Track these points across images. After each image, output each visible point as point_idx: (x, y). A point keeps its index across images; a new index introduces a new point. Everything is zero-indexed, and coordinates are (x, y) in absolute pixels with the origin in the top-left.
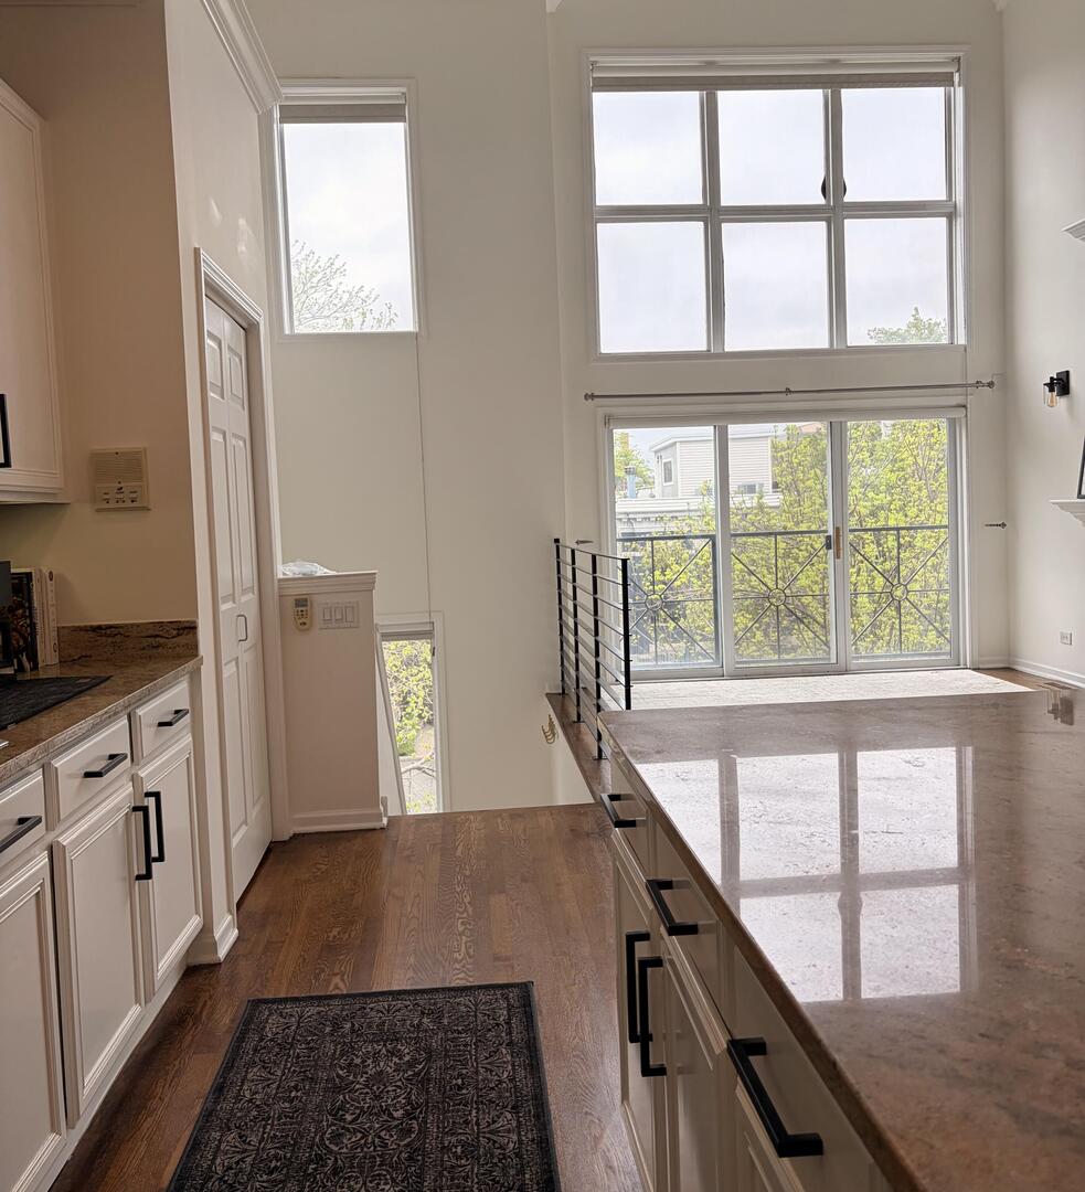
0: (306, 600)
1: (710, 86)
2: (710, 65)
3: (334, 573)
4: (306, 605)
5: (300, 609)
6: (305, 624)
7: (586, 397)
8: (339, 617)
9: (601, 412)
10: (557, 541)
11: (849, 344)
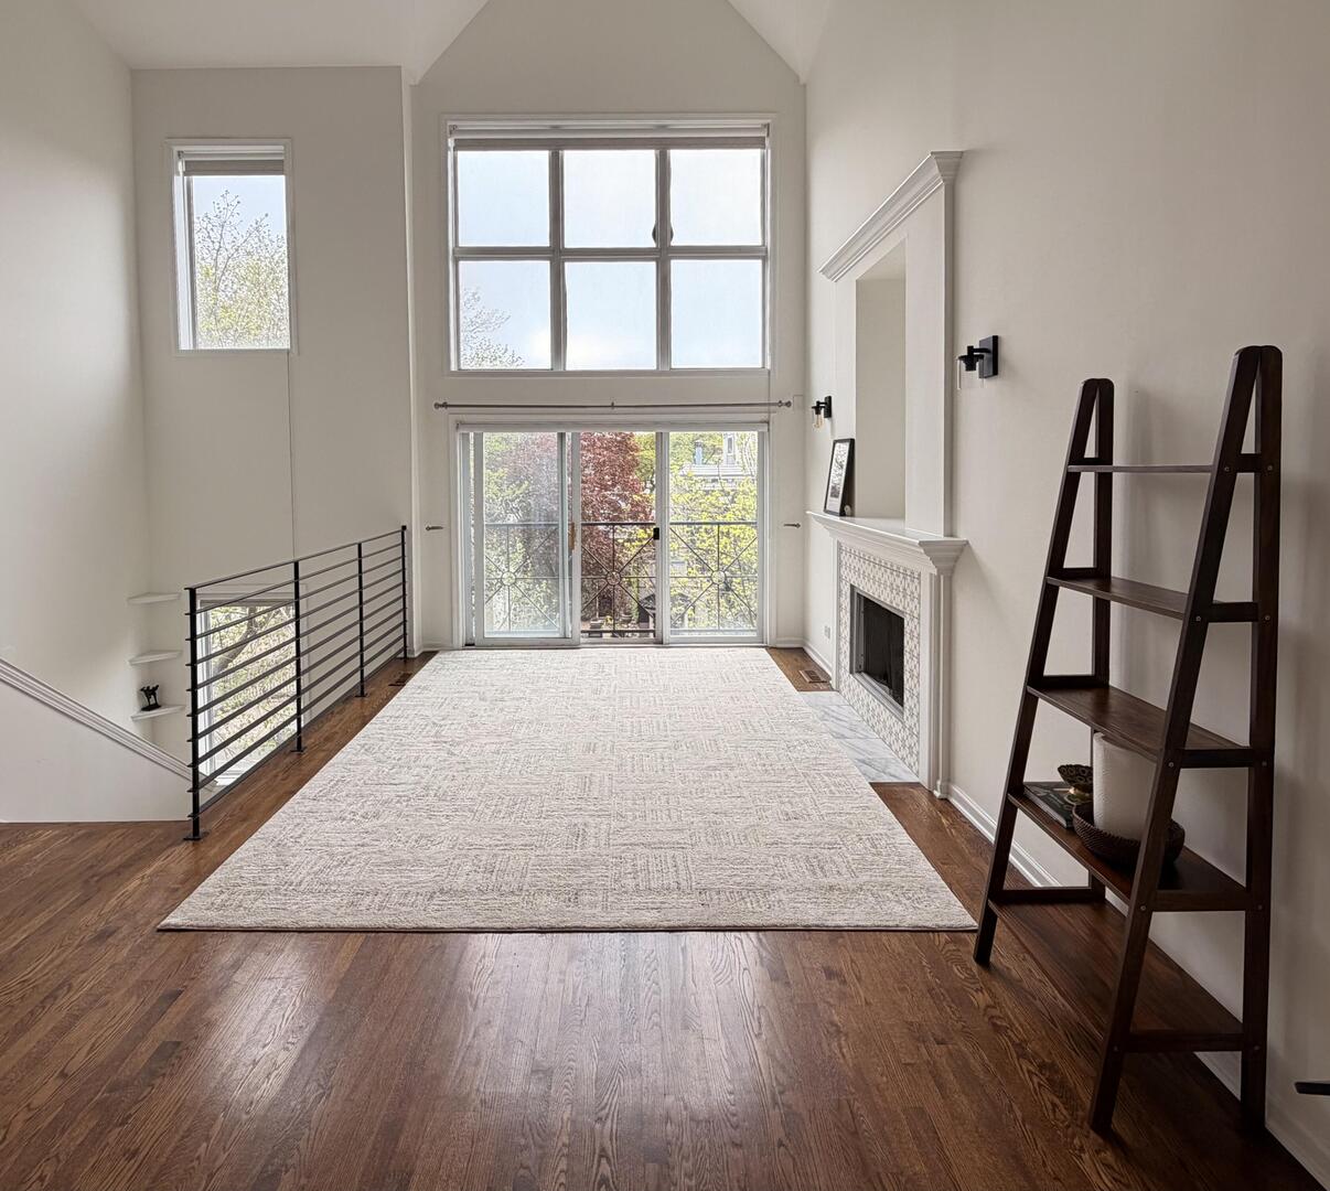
1: (556, 147)
2: (556, 129)
7: (437, 406)
9: (453, 418)
10: (404, 528)
11: (673, 367)
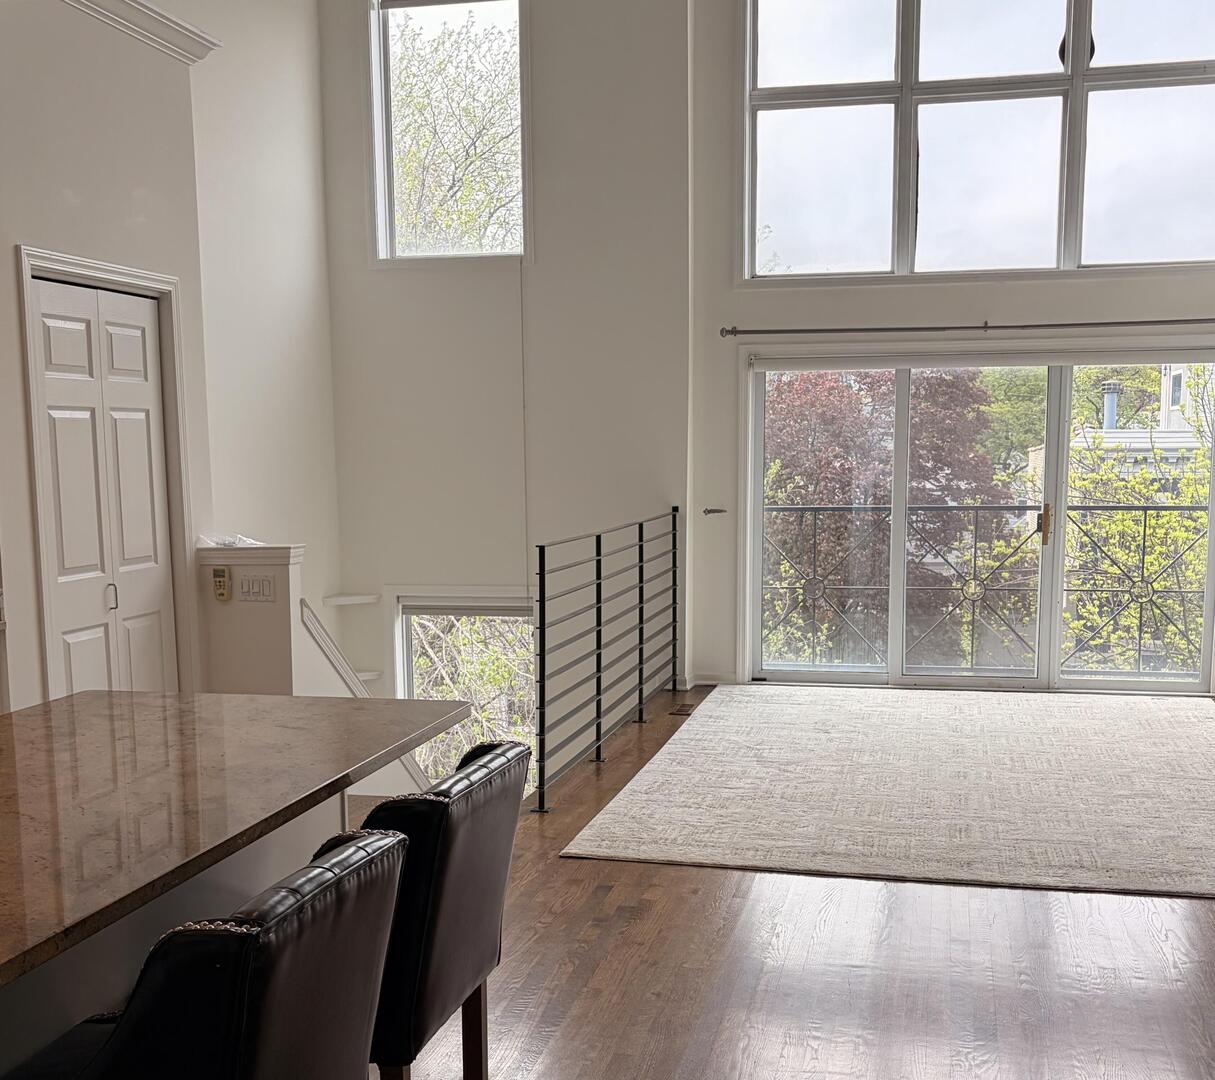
0: (223, 571)
3: (260, 544)
4: (224, 576)
5: (218, 579)
6: (223, 595)
7: (724, 332)
8: (256, 590)
9: (744, 351)
10: (675, 509)
11: (1084, 262)
